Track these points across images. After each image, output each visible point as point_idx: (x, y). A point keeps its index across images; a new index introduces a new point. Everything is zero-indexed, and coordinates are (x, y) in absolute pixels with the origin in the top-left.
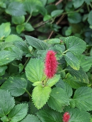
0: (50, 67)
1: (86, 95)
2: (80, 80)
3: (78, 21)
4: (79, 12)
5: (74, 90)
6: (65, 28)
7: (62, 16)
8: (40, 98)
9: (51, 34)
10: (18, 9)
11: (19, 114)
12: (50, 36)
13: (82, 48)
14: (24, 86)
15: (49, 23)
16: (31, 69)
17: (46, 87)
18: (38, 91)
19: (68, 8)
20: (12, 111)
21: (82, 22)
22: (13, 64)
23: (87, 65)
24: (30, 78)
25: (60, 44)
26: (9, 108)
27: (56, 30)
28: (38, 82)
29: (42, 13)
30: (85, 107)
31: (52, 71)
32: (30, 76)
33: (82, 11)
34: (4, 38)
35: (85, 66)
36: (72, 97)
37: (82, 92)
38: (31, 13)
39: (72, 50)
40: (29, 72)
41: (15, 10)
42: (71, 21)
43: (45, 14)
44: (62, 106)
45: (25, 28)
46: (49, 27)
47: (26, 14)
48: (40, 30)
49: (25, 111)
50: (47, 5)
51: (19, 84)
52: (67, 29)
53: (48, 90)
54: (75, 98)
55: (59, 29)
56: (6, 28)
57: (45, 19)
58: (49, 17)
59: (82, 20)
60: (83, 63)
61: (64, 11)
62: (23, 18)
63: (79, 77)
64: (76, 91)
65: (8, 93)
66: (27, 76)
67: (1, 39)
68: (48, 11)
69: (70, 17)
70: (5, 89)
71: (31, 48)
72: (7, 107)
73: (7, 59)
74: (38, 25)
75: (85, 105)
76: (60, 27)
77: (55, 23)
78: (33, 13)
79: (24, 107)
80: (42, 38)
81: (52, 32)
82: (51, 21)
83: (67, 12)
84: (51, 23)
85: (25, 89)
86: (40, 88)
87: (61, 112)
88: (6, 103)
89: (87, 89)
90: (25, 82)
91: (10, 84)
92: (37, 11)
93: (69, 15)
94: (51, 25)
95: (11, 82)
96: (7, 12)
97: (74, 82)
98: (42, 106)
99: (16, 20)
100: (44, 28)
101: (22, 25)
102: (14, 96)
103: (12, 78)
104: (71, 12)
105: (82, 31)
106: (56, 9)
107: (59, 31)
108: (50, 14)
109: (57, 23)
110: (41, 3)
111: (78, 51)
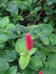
0: (28, 44)
1: (54, 59)
2: (50, 51)
3: (52, 13)
4: (52, 8)
5: (47, 57)
6: (44, 18)
7: (42, 11)
8: (23, 62)
9: (35, 22)
10: (13, 8)
11: (12, 73)
12: (35, 23)
13: (50, 31)
14: (15, 56)
15: (34, 15)
16: (19, 45)
17: (28, 56)
18: (22, 58)
19: (45, 5)
20: (7, 71)
21: (53, 14)
22: (9, 42)
23: (55, 41)
24: (18, 50)
25: (38, 28)
26: (5, 69)
27: (38, 19)
28: (23, 53)
29: (29, 10)
30: (54, 67)
31: (29, 46)
32: (18, 49)
33: (53, 7)
34: (5, 26)
35: (54, 41)
36: (46, 61)
37: (52, 58)
38: (22, 10)
39: (44, 32)
40: (17, 47)
41: (12, 8)
42: (47, 13)
43: (31, 10)
44: (38, 67)
45: (18, 19)
46: (34, 18)
47: (18, 10)
48: (29, 20)
49: (16, 70)
50: (32, 4)
51: (11, 54)
52: (45, 18)
53: (29, 58)
54: (48, 61)
55: (40, 19)
56: (6, 20)
57: (31, 13)
58: (34, 11)
59: (54, 12)
60: (53, 40)
61: (43, 8)
62: (17, 13)
63: (49, 48)
64: (48, 57)
65: (5, 60)
66: (16, 50)
67: (4, 26)
68: (33, 8)
69: (46, 11)
70: (3, 57)
71: (19, 32)
72: (4, 69)
73: (4, 39)
74: (27, 17)
75: (54, 66)
76: (40, 18)
77: (37, 15)
78: (24, 9)
79: (15, 69)
80: (30, 24)
81: (36, 21)
82: (35, 14)
83: (45, 8)
84: (35, 15)
85: (15, 57)
86: (24, 57)
87: (37, 71)
88: (3, 66)
89: (55, 55)
90: (15, 53)
91: (6, 54)
92: (26, 8)
93: (45, 10)
94: (35, 16)
95: (7, 53)
96: (7, 10)
97: (47, 52)
98: (25, 68)
99: (13, 15)
100: (31, 18)
101: (17, 17)
102: (9, 62)
103: (8, 51)
104: (47, 8)
105: (54, 20)
106: (38, 6)
107: (40, 20)
108: (34, 10)
109: (39, 15)
110: (28, 3)
111: (47, 33)
